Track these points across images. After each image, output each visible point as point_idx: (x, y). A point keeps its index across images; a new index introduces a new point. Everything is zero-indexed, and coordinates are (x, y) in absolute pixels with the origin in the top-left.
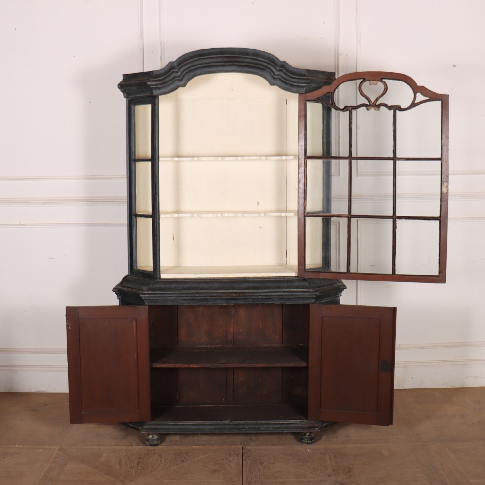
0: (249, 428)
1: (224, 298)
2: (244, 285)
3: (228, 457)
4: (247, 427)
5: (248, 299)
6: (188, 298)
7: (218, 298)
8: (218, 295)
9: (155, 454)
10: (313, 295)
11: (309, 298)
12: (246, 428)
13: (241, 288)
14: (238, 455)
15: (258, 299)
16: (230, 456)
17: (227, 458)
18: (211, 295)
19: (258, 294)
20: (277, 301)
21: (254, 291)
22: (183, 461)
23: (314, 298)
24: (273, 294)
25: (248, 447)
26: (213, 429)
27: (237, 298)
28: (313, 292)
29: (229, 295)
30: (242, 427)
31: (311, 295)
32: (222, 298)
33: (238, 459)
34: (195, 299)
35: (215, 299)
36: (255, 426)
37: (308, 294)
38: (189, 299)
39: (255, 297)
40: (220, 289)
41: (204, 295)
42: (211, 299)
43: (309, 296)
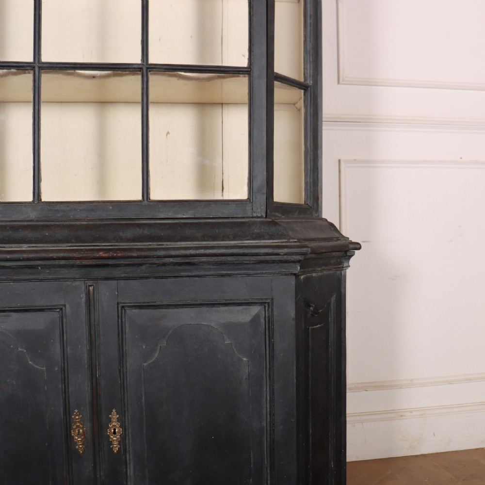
1: (78, 262)
2: (129, 234)
5: (140, 265)
7: (62, 262)
8: (62, 255)
10: (296, 254)
11: (286, 262)
13: (122, 240)
15: (164, 264)
18: (44, 255)
19: (162, 253)
20: (209, 270)
21: (154, 245)
23: (299, 261)
24: (202, 251)
27: (111, 262)
28: (298, 247)
29: (90, 255)
31: (293, 254)
32: (71, 262)
35: (54, 266)
37: (286, 250)
39: (155, 261)
40: (68, 242)
41: (25, 256)
42: (44, 267)
43: (289, 258)
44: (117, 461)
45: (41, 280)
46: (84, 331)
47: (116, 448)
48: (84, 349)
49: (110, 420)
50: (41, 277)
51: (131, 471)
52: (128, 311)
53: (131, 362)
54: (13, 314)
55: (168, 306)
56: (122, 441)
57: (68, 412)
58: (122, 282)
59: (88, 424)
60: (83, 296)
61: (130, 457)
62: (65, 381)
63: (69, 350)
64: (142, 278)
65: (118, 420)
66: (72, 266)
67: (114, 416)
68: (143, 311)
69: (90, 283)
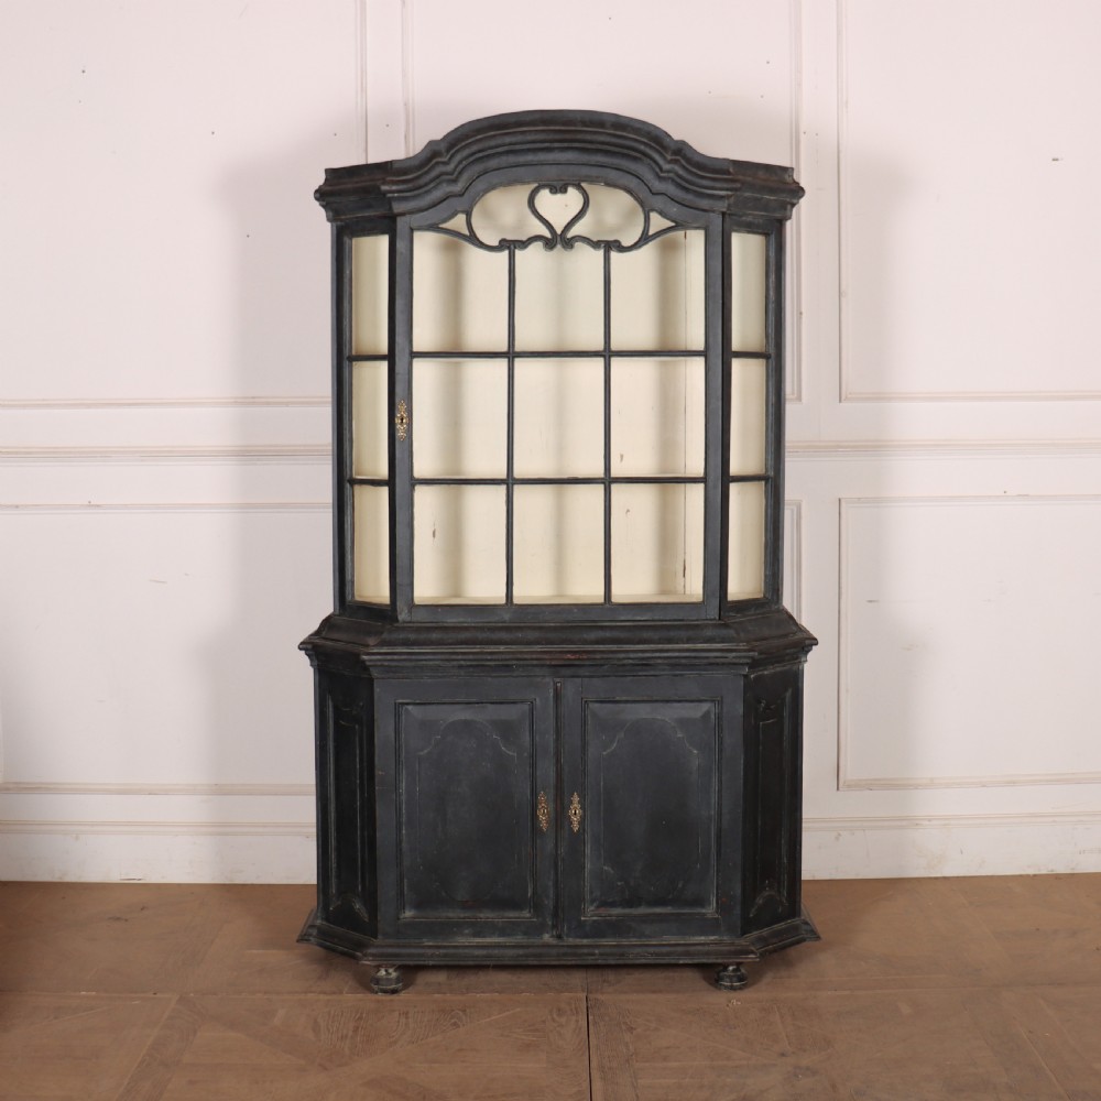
0: (601, 954)
1: (548, 663)
2: (593, 635)
3: (555, 1016)
4: (597, 952)
5: (602, 665)
6: (469, 663)
7: (535, 662)
8: (534, 656)
9: (394, 1011)
10: (745, 657)
11: (736, 664)
12: (593, 954)
13: (586, 642)
14: (577, 1012)
15: (624, 665)
16: (559, 1015)
17: (553, 1020)
18: (519, 656)
19: (622, 655)
20: (664, 670)
21: (614, 647)
22: (455, 1024)
23: (747, 664)
24: (657, 655)
25: (600, 997)
26: (521, 956)
27: (577, 662)
28: (745, 651)
29: (557, 656)
30: (586, 951)
31: (740, 657)
32: (542, 662)
33: (577, 1021)
34: (483, 666)
35: (528, 666)
36: (615, 950)
37: (734, 654)
38: (471, 666)
39: (616, 662)
40: (539, 643)
41: (503, 657)
42: (518, 666)
43: (737, 661)
44: (577, 840)
45: (517, 677)
46: (551, 722)
47: (576, 827)
48: (551, 738)
49: (571, 802)
50: (515, 674)
51: (588, 851)
52: (591, 705)
53: (592, 751)
54: (489, 705)
55: (627, 702)
56: (582, 822)
57: (534, 793)
58: (586, 680)
59: (552, 805)
60: (552, 691)
61: (588, 837)
62: (533, 766)
63: (537, 738)
64: (604, 676)
65: (579, 802)
66: (543, 666)
67: (576, 798)
68: (604, 705)
69: (558, 680)
